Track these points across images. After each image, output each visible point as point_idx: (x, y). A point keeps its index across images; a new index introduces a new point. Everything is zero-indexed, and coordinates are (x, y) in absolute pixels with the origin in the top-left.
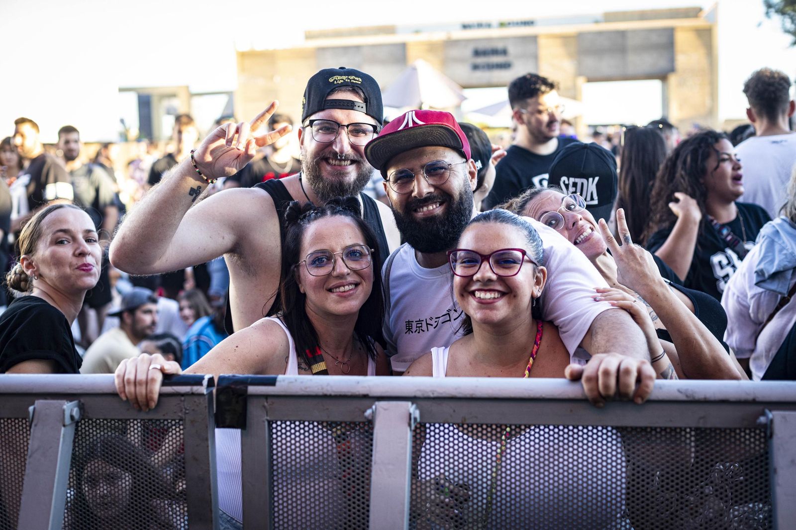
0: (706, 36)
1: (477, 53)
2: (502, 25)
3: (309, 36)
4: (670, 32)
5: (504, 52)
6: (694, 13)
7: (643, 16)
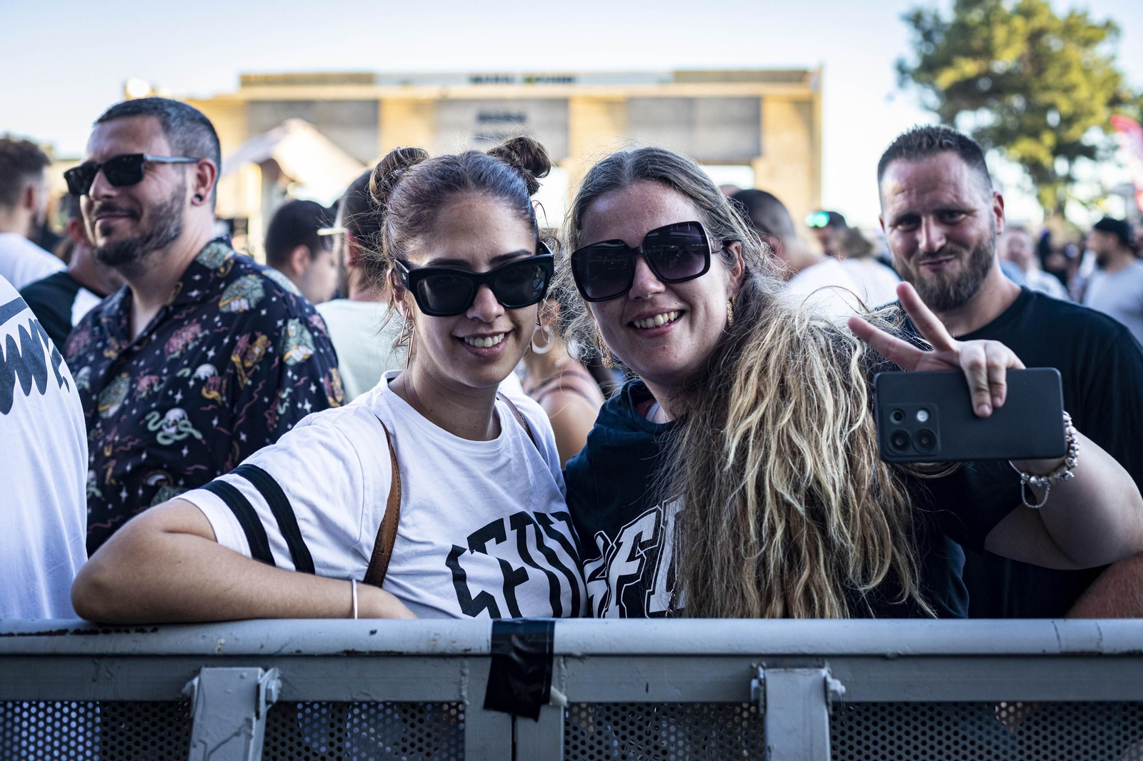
0: (806, 110)
1: (484, 118)
2: (530, 80)
3: (246, 81)
4: (756, 103)
5: (520, 118)
6: (798, 76)
7: (727, 77)
